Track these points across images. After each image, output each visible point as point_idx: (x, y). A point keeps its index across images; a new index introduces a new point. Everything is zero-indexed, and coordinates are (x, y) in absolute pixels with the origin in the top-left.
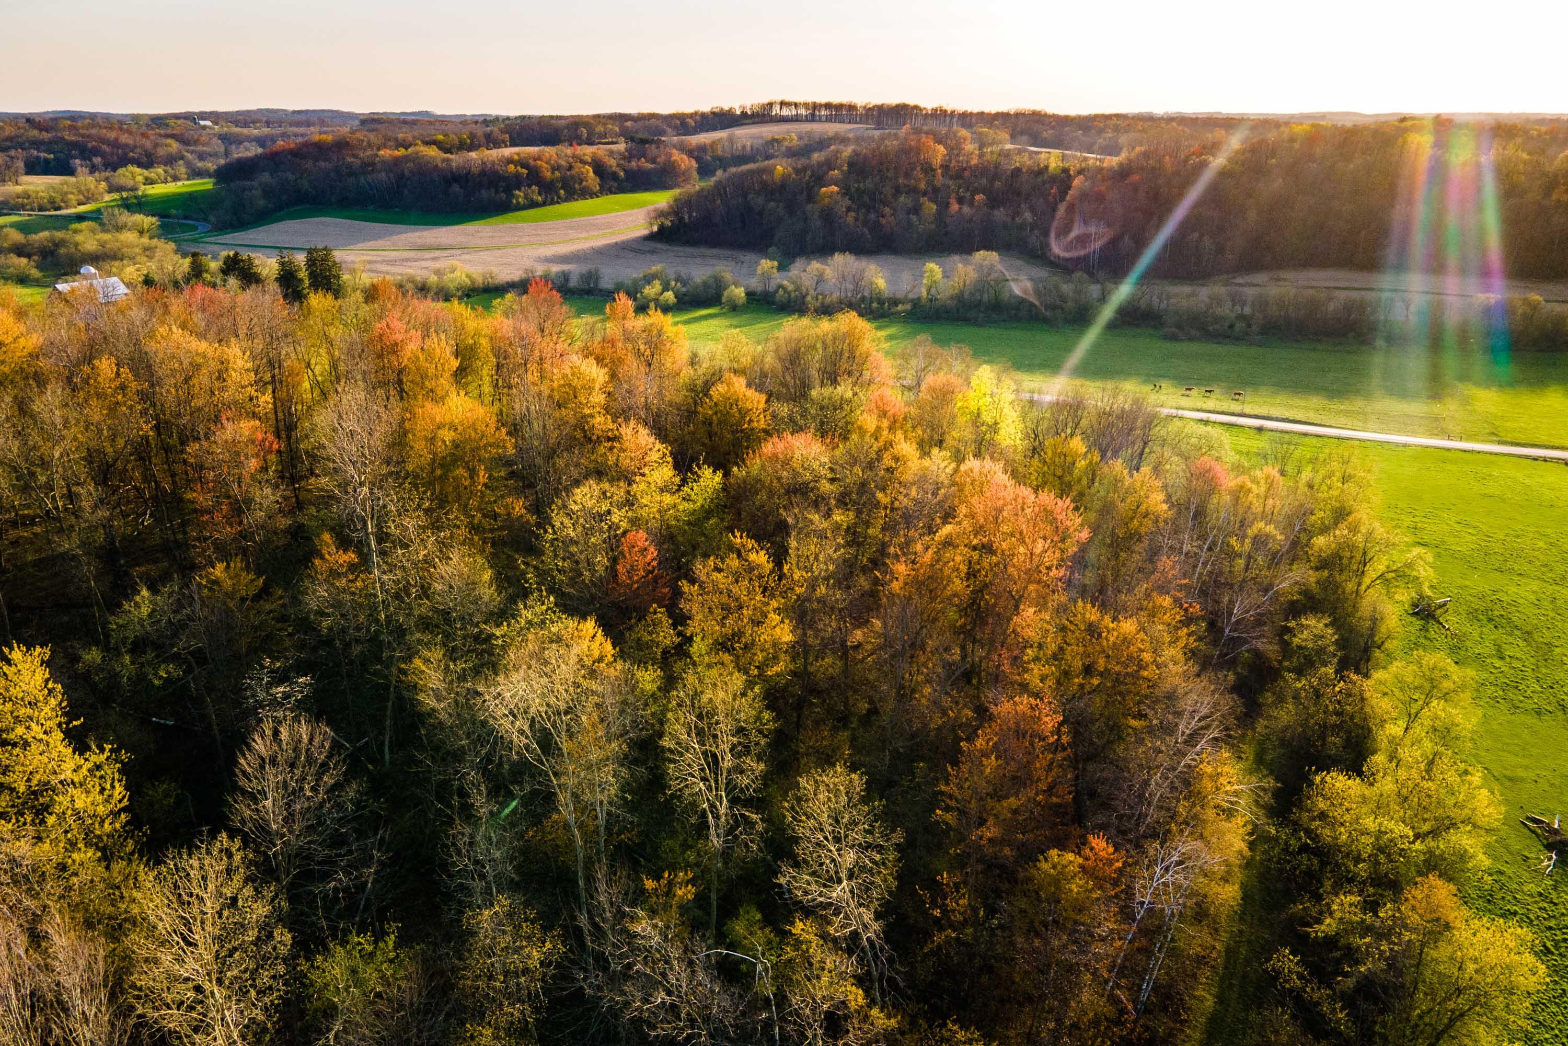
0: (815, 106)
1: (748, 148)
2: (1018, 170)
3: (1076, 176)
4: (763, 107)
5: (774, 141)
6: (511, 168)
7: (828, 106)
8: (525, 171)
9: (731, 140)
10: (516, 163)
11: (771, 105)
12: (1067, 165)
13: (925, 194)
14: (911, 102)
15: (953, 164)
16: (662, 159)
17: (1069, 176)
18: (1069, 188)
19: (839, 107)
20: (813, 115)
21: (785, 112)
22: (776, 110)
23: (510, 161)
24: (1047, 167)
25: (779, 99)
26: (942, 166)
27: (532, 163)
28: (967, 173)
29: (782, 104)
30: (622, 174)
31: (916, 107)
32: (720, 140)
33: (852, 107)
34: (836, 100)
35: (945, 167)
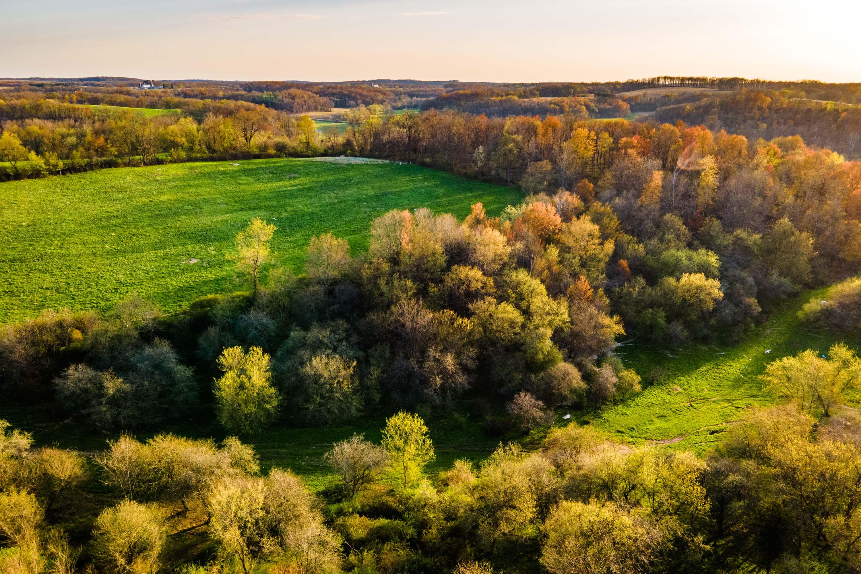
0: (683, 79)
1: (653, 100)
2: (809, 110)
3: (842, 113)
4: (654, 79)
5: (666, 96)
6: (552, 105)
7: (691, 79)
8: (558, 107)
9: (645, 95)
10: (555, 104)
11: (658, 78)
12: (837, 108)
13: (759, 120)
14: (740, 76)
15: (774, 106)
16: (614, 104)
17: (838, 112)
18: (839, 117)
19: (698, 79)
20: (681, 84)
21: (667, 82)
22: (661, 82)
23: (551, 103)
24: (826, 108)
25: (663, 75)
26: (768, 108)
27: (560, 104)
28: (781, 111)
29: (665, 78)
30: (597, 110)
31: (742, 80)
32: (639, 95)
33: (704, 80)
34: (695, 75)
35: (769, 108)
